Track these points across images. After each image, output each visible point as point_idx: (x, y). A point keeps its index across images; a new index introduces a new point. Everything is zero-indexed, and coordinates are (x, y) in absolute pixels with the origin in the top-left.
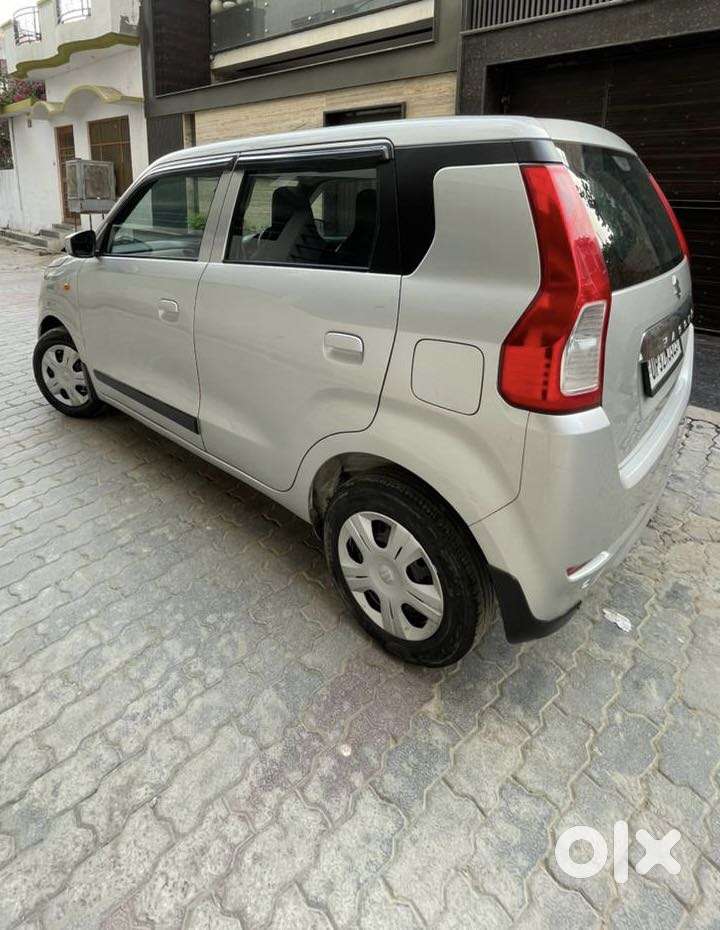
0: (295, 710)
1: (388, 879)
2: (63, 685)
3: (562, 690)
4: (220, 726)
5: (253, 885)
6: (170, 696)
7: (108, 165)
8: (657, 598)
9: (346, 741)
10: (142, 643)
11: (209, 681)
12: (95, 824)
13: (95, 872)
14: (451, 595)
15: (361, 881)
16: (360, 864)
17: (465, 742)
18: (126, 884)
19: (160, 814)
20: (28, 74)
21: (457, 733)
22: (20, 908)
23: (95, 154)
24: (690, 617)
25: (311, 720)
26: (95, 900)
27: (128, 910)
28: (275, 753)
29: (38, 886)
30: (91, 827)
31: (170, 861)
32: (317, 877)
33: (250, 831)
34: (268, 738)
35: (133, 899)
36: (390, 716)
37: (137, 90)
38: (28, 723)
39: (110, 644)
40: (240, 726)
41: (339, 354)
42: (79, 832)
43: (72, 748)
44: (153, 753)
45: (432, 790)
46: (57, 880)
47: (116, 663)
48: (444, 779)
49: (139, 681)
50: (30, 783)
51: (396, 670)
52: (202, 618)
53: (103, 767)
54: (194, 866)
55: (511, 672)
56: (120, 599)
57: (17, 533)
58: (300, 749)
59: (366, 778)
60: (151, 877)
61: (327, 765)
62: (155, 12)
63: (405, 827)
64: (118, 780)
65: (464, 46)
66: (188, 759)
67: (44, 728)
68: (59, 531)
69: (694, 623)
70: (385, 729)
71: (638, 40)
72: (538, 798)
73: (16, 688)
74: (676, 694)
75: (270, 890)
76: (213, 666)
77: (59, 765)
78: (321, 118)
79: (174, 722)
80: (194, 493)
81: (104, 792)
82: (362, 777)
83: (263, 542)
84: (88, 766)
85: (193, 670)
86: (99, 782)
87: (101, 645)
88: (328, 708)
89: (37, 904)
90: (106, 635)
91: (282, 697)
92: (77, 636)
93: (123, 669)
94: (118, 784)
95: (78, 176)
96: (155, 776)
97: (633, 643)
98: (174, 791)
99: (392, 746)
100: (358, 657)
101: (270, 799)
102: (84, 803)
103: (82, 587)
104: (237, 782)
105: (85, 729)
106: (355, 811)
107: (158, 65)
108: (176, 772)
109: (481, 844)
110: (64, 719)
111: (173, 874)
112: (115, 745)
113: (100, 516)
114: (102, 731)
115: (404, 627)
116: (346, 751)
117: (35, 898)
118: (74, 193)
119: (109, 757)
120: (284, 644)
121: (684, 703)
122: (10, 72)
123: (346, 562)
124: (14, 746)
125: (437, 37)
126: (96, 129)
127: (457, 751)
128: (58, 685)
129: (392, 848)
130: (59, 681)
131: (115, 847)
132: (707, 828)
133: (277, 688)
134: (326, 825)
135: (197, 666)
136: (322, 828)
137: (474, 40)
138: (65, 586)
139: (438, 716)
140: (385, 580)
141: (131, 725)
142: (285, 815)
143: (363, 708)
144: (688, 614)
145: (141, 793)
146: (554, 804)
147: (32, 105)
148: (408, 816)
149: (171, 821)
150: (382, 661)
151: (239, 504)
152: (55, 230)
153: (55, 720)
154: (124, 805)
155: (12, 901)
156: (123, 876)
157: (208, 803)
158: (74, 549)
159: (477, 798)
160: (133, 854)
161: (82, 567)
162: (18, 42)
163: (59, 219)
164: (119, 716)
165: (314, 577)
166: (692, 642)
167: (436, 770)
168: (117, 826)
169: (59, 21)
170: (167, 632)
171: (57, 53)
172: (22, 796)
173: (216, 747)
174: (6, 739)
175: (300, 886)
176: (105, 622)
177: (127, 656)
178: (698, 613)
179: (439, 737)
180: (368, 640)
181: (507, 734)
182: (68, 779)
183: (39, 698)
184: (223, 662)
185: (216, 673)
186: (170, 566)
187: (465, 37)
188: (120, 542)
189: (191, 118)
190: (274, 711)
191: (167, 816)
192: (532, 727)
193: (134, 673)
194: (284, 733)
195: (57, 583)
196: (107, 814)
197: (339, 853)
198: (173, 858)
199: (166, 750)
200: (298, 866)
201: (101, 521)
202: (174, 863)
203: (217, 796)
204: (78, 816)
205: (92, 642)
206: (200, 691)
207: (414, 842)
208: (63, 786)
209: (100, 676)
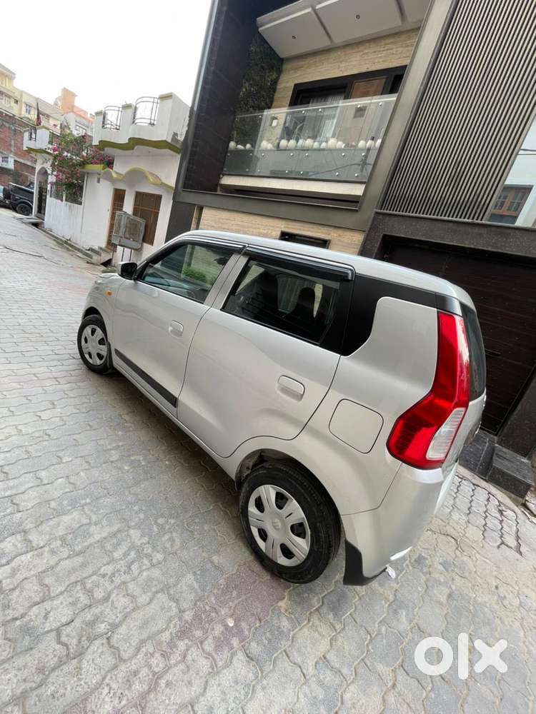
0: (203, 590)
1: (245, 710)
2: (62, 546)
3: (356, 607)
4: (157, 592)
5: (163, 702)
6: (129, 567)
7: (142, 222)
8: (410, 562)
9: (231, 616)
10: (116, 528)
11: (154, 561)
12: (69, 644)
13: (65, 676)
14: (316, 549)
15: (230, 709)
16: (231, 698)
17: (300, 630)
18: (83, 688)
19: (112, 644)
20: (106, 149)
21: (296, 622)
22: (10, 694)
23: (136, 212)
24: (425, 576)
25: (213, 599)
26: (61, 696)
27: (81, 706)
28: (188, 616)
29: (25, 680)
30: (66, 645)
31: (114, 677)
32: (203, 703)
33: (166, 665)
34: (185, 605)
35: (86, 699)
36: (259, 605)
37: (172, 182)
38: (34, 567)
39: (96, 524)
40: (169, 595)
41: (285, 390)
42: (58, 647)
43: (61, 589)
44: (113, 602)
45: (277, 656)
46: (38, 678)
47: (97, 537)
48: (285, 651)
49: (111, 552)
50: (31, 607)
51: (267, 577)
52: (156, 519)
53: (80, 605)
54: (129, 683)
55: (329, 591)
56: (106, 496)
57: (47, 438)
58: (203, 616)
59: (241, 642)
60: (100, 686)
61: (218, 629)
62: (195, 136)
63: (259, 678)
64: (88, 616)
65: (374, 218)
66: (134, 610)
67: (44, 572)
68: (74, 443)
69: (428, 580)
70: (255, 613)
71: (472, 246)
72: (336, 672)
73: (30, 541)
74: (415, 621)
75: (174, 707)
76: (158, 552)
77: (52, 599)
78: (279, 233)
79: (129, 584)
80: (162, 438)
81: (77, 623)
82: (238, 642)
83: (199, 479)
84: (70, 603)
85: (145, 552)
86: (76, 615)
87: (90, 524)
88: (224, 593)
89: (22, 693)
90: (94, 518)
91: (197, 580)
92: (76, 514)
93: (101, 543)
94: (87, 619)
95: (122, 223)
96: (112, 617)
97: (396, 586)
98: (123, 630)
99: (258, 625)
100: (245, 564)
101: (182, 645)
102: (64, 628)
103: (83, 482)
104: (162, 631)
105: (72, 578)
106: (231, 663)
107: (188, 170)
108: (125, 617)
109: (301, 696)
110: (59, 568)
111: (114, 686)
112: (90, 592)
113: (101, 439)
114: (82, 582)
115: (278, 555)
116: (231, 623)
117: (21, 689)
118: (118, 232)
119: (84, 600)
120: (202, 547)
121: (419, 628)
122: (93, 144)
123: (252, 509)
124: (23, 580)
125: (360, 207)
126: (140, 197)
127: (294, 635)
128: (58, 545)
129: (251, 690)
130: (59, 543)
131: (80, 662)
132: (424, 705)
133: (195, 574)
134: (213, 669)
135: (148, 550)
136: (211, 670)
137: (381, 217)
138: (73, 479)
139: (286, 611)
140: (275, 527)
141: (102, 580)
142: (189, 658)
143: (244, 597)
144: (425, 574)
145: (102, 628)
146: (344, 678)
147: (103, 169)
148: (262, 672)
149: (118, 649)
150: (258, 569)
151: (187, 451)
152: (99, 250)
153: (53, 568)
154: (89, 634)
155: (6, 688)
156: (82, 682)
157: (142, 642)
158: (81, 457)
159: (303, 667)
160: (91, 669)
161: (86, 469)
162: (103, 126)
163: (103, 245)
164: (94, 574)
165: (225, 508)
166: (425, 591)
167: (281, 644)
168: (83, 647)
169: (133, 122)
170: (133, 524)
171: (127, 142)
172: (23, 616)
173: (153, 606)
174: (18, 575)
175: (192, 707)
176: (95, 509)
177: (104, 535)
178: (430, 574)
179: (285, 624)
180: (252, 554)
181: (324, 629)
182: (56, 609)
183: (44, 551)
184: (164, 550)
185: (159, 557)
186: (140, 481)
187: (376, 213)
188: (111, 459)
189: (201, 209)
190: (192, 588)
191: (116, 645)
192: (337, 627)
193: (109, 547)
194: (195, 604)
195: (67, 477)
196: (77, 638)
197: (219, 689)
198: (116, 675)
199: (121, 601)
200: (193, 693)
201: (101, 442)
202: (116, 679)
203: (149, 638)
204: (59, 636)
205: (85, 521)
206: (147, 567)
207: (264, 688)
208: (52, 614)
209: (86, 544)
